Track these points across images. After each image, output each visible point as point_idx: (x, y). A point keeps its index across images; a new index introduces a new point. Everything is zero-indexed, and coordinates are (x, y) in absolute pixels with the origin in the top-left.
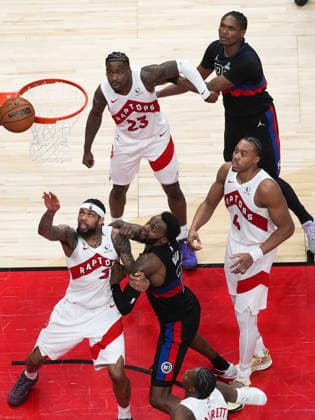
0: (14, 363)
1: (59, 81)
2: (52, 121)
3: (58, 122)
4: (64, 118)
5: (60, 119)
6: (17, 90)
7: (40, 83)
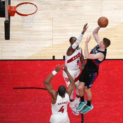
0: (14, 88)
1: (29, 3)
2: (26, 15)
3: (28, 16)
4: (30, 14)
5: (29, 15)
6: (16, 5)
7: (23, 3)
